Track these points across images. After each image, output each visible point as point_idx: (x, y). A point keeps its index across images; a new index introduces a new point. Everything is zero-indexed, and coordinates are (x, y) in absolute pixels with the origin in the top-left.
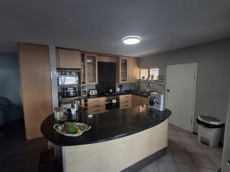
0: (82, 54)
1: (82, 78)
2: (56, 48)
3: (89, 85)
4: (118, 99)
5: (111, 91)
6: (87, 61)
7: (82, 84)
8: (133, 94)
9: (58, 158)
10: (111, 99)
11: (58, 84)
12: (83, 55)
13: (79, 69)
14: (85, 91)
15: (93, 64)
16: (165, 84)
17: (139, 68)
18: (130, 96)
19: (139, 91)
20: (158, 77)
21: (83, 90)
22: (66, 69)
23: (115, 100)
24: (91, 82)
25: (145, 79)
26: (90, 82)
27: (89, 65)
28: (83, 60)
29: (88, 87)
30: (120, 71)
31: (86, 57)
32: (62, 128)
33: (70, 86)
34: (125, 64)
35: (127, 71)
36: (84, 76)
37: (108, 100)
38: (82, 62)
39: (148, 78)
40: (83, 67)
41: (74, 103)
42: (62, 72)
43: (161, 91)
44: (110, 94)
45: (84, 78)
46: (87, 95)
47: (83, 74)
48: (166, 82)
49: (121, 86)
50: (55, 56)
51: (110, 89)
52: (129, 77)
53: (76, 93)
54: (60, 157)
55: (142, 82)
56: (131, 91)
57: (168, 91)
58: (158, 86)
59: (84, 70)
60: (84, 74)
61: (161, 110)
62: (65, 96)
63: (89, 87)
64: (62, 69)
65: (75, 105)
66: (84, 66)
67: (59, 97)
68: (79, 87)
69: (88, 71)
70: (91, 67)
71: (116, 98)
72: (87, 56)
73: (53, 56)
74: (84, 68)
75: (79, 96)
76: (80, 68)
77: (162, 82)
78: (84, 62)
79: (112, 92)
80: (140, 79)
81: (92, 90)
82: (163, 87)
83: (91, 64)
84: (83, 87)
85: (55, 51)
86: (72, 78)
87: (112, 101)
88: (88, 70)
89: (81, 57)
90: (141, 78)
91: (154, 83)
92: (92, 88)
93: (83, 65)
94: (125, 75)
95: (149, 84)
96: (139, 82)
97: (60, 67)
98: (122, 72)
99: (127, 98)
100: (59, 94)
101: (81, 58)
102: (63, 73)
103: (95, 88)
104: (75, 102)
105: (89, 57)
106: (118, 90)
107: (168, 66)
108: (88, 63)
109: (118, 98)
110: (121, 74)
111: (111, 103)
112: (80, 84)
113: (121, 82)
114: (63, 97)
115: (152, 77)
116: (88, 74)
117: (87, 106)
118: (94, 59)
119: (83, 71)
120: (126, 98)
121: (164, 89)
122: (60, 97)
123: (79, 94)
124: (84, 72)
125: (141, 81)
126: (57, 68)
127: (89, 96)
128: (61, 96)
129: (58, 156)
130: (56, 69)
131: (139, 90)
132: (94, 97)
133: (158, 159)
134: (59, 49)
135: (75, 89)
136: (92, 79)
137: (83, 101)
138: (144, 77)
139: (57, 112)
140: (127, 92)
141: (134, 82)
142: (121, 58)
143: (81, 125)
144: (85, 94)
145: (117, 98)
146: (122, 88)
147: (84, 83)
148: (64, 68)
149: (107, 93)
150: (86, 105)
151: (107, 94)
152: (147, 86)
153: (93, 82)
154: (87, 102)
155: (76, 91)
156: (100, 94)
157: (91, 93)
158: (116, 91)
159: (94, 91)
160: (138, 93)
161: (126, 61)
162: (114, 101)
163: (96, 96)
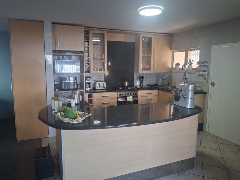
0: (85, 31)
1: (85, 65)
2: (53, 23)
3: (95, 75)
4: (135, 96)
5: (126, 84)
6: (93, 40)
7: (86, 73)
8: (159, 89)
9: (54, 159)
10: (125, 94)
11: (54, 72)
12: (87, 32)
13: (82, 52)
14: (89, 83)
15: (101, 45)
16: (208, 74)
17: (171, 50)
18: (155, 92)
19: (170, 86)
20: (198, 63)
21: (87, 81)
22: (64, 52)
23: (132, 97)
24: (99, 70)
25: (181, 67)
26: (97, 71)
27: (96, 46)
28: (87, 38)
29: (94, 78)
30: (141, 55)
31: (91, 35)
32: (61, 115)
33: (70, 75)
34: (148, 44)
35: (151, 55)
36: (89, 62)
37: (121, 96)
38: (85, 42)
39: (184, 66)
40: (86, 49)
41: (74, 93)
42: (58, 56)
43: (202, 86)
44: (125, 89)
45: (89, 64)
46: (92, 88)
47: (87, 59)
48: (209, 71)
49: (141, 78)
50: (51, 35)
51: (125, 82)
52: (154, 64)
53: (77, 85)
54: (57, 158)
55: (175, 72)
56: (157, 85)
57: (213, 84)
58: (199, 77)
59: (88, 53)
60: (89, 58)
61: (189, 107)
62: (63, 88)
63: (96, 78)
64: (59, 51)
65: (76, 95)
66: (88, 48)
67: (55, 90)
68: (82, 77)
69: (94, 55)
70: (98, 49)
71: (132, 94)
72: (93, 33)
73: (48, 34)
74: (88, 51)
75: (82, 89)
76: (82, 50)
77: (204, 71)
78: (88, 42)
79: (128, 86)
80: (172, 67)
81: (99, 81)
82: (205, 79)
83: (98, 45)
84: (86, 78)
85: (51, 28)
86: (72, 67)
87: (126, 99)
88: (94, 53)
89: (84, 34)
90: (174, 66)
91: (192, 73)
92: (99, 80)
93: (87, 46)
94: (148, 60)
95: (185, 75)
96: (171, 71)
97: (57, 49)
98: (143, 57)
99: (150, 95)
100: (55, 85)
101: (85, 36)
102: (61, 57)
103: (103, 80)
104: (76, 93)
105: (95, 35)
106: (137, 83)
107: (213, 46)
108: (95, 43)
109: (136, 94)
110: (142, 60)
111: (125, 100)
112: (83, 73)
113: (141, 71)
114: (61, 89)
115: (190, 64)
116: (94, 59)
117: (92, 103)
118: (102, 36)
119: (86, 54)
120: (148, 95)
121: (207, 81)
122: (57, 90)
123: (82, 87)
124: (88, 56)
125: (173, 71)
126: (53, 50)
127: (95, 90)
128: (57, 88)
129: (55, 156)
130: (52, 52)
131: (171, 84)
132: (102, 91)
133: (181, 171)
134: (56, 25)
135: (75, 79)
136: (100, 66)
137: (86, 96)
138: (178, 64)
139: (55, 101)
140: (151, 87)
141: (163, 71)
142: (142, 36)
143: (82, 113)
144: (89, 87)
145: (134, 94)
146: (144, 80)
147: (88, 71)
148: (62, 51)
149: (120, 87)
150: (90, 102)
151: (120, 89)
152: (182, 78)
153: (100, 70)
154: (92, 97)
155: (77, 82)
156: (111, 88)
157: (97, 86)
158: (135, 85)
159: (101, 83)
160: (168, 88)
161: (150, 39)
162: (130, 99)
163: (105, 90)
